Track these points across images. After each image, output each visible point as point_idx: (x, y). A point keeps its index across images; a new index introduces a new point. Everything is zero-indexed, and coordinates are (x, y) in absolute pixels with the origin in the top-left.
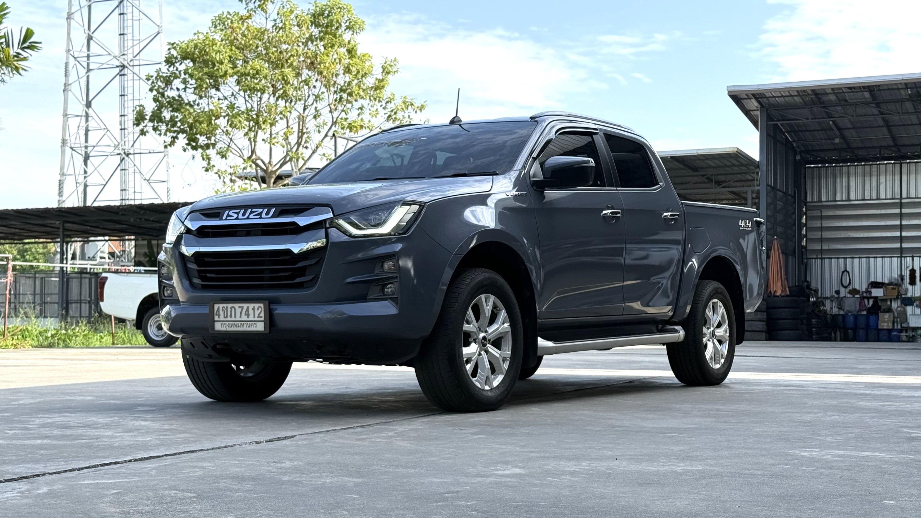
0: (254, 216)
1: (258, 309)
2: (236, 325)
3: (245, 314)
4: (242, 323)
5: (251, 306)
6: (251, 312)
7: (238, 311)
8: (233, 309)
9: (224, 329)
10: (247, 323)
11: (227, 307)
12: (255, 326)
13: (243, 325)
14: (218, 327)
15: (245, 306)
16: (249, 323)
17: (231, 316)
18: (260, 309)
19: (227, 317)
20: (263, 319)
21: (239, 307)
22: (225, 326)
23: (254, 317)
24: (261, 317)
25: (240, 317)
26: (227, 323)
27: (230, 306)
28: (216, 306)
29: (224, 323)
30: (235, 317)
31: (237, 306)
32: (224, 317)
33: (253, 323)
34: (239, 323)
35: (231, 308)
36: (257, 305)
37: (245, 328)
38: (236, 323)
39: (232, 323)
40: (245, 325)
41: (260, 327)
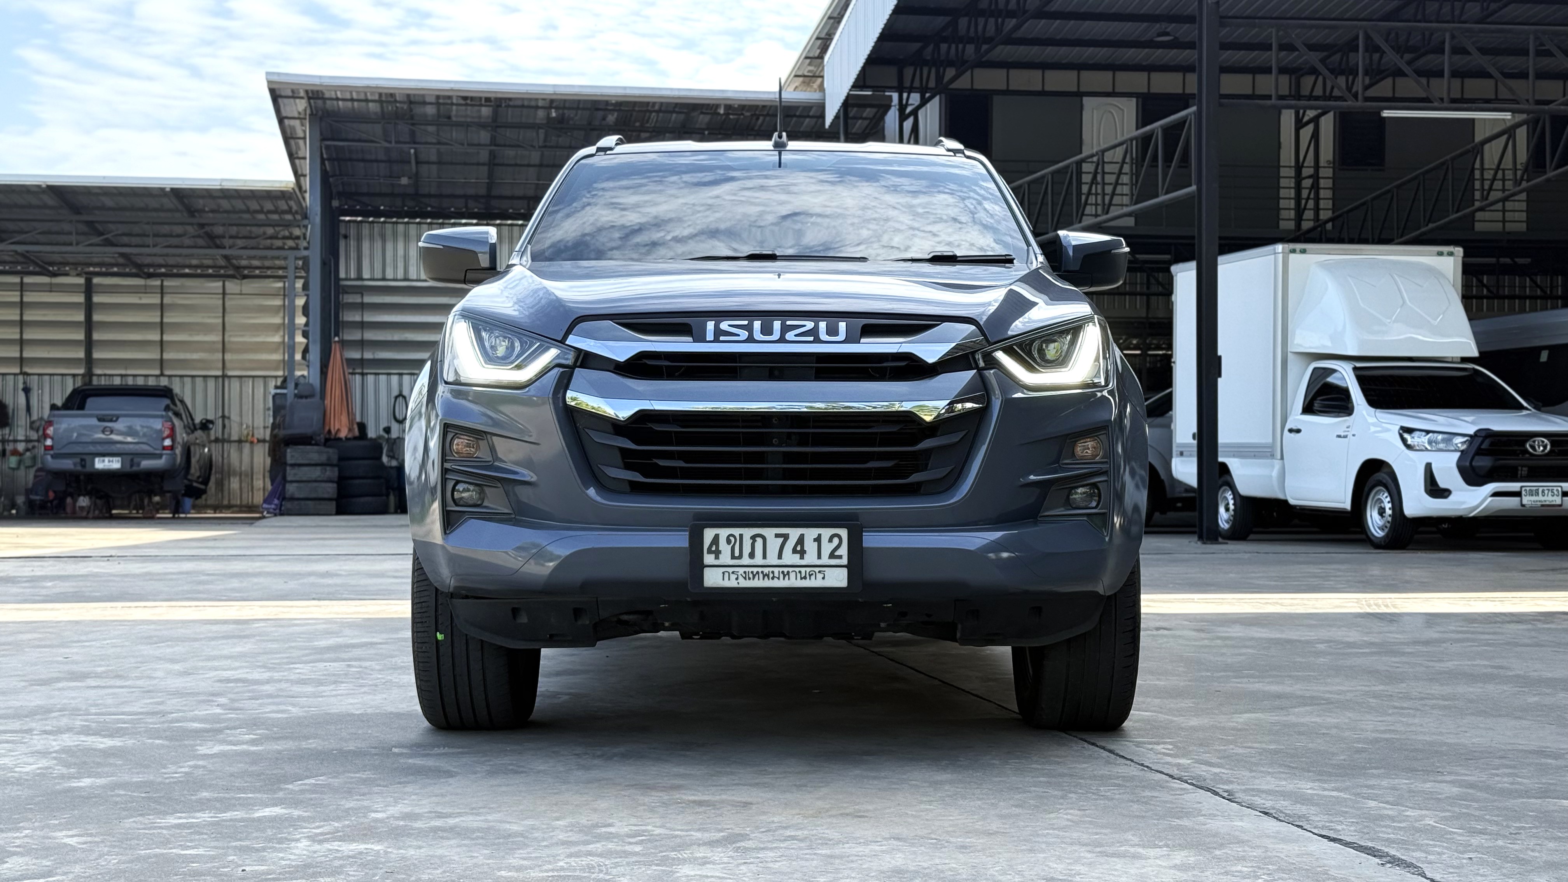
0: (796, 336)
1: (830, 540)
2: (766, 576)
3: (794, 551)
4: (786, 570)
5: (811, 534)
6: (810, 546)
7: (774, 544)
8: (759, 541)
9: (731, 583)
10: (797, 569)
11: (741, 536)
12: (820, 576)
13: (786, 575)
14: (713, 578)
15: (794, 533)
16: (803, 570)
17: (752, 555)
18: (836, 541)
19: (740, 557)
20: (845, 561)
21: (777, 536)
22: (733, 577)
23: (819, 557)
24: (840, 557)
25: (780, 557)
26: (741, 570)
27: (748, 533)
28: (709, 534)
29: (731, 570)
30: (765, 557)
31: (769, 533)
32: (733, 557)
33: (817, 570)
34: (776, 570)
35: (753, 538)
36: (826, 533)
37: (793, 582)
38: (766, 570)
39: (755, 570)
40: (792, 575)
41: (838, 579)
